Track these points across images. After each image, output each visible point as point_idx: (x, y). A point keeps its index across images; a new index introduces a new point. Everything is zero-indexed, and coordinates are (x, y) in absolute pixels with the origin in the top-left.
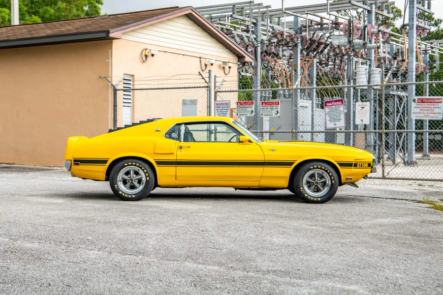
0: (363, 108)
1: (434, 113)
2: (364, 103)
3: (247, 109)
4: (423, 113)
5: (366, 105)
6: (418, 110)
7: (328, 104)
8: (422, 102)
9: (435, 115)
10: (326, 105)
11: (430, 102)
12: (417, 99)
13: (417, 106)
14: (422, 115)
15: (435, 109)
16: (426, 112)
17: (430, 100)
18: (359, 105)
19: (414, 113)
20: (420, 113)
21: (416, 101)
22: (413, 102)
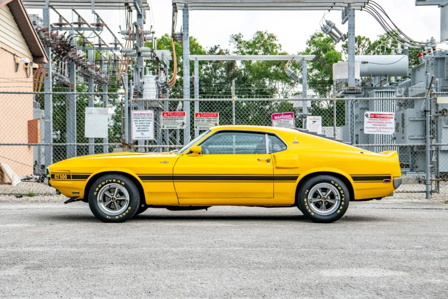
0: (314, 122)
1: (386, 128)
2: (316, 117)
3: (177, 121)
4: (376, 128)
5: (318, 119)
6: (371, 125)
7: (276, 118)
8: (375, 117)
9: (387, 130)
10: (274, 119)
11: (383, 118)
12: (369, 115)
13: (370, 121)
14: (375, 130)
15: (387, 124)
16: (378, 127)
17: (383, 116)
18: (310, 119)
19: (366, 128)
20: (373, 128)
21: (369, 116)
22: (365, 117)
